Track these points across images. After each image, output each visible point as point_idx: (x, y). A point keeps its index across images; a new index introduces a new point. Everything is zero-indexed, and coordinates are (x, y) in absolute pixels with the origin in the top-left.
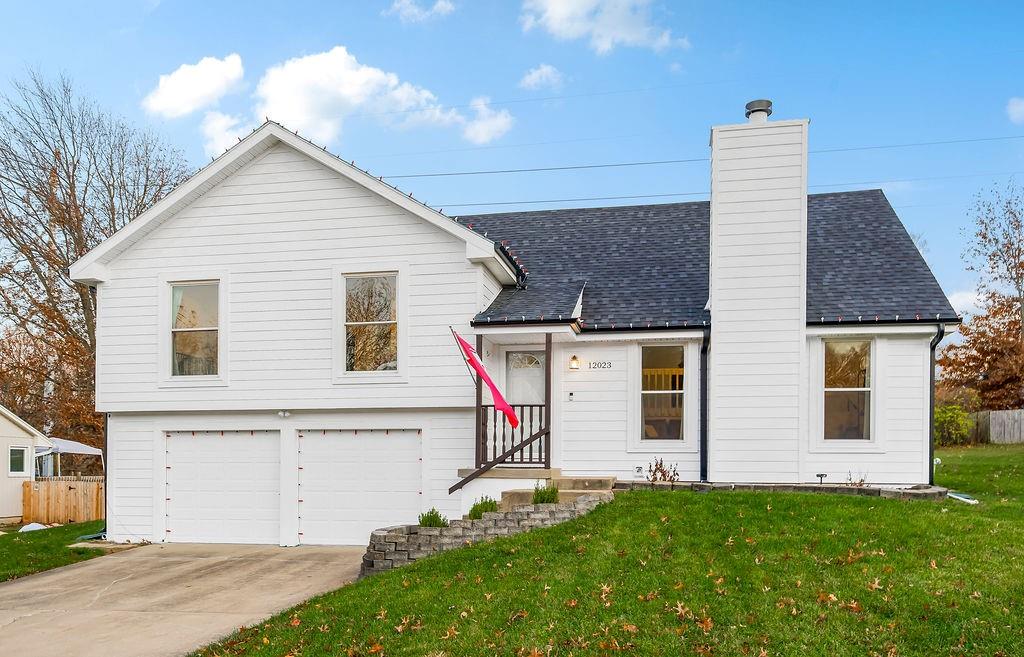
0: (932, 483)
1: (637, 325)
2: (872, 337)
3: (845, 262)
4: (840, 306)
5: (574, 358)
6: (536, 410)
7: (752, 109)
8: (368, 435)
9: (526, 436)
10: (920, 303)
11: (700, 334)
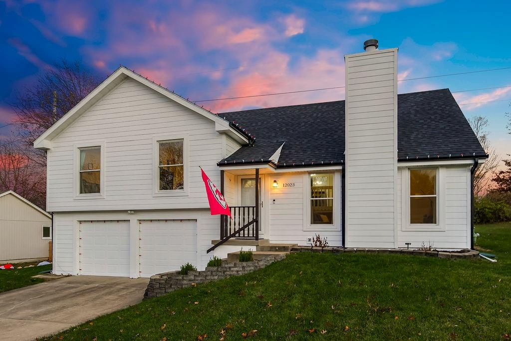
0: (472, 248)
1: (306, 164)
2: (437, 167)
3: (424, 127)
4: (419, 150)
5: (275, 181)
6: (251, 209)
7: (367, 45)
8: (172, 222)
9: (246, 223)
10: (464, 147)
11: (340, 168)
